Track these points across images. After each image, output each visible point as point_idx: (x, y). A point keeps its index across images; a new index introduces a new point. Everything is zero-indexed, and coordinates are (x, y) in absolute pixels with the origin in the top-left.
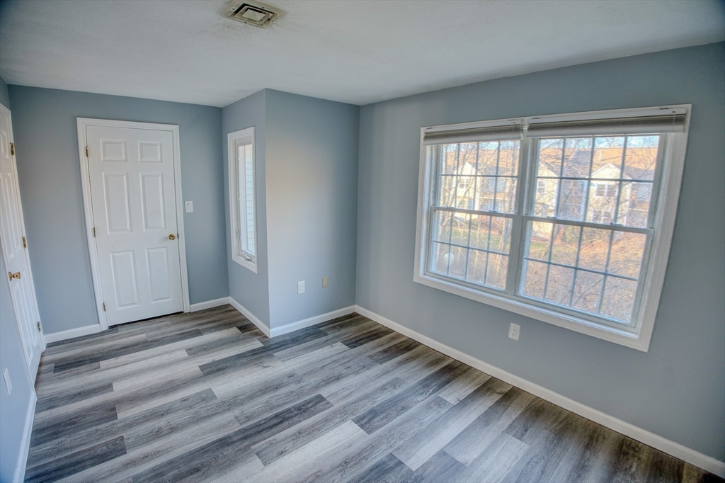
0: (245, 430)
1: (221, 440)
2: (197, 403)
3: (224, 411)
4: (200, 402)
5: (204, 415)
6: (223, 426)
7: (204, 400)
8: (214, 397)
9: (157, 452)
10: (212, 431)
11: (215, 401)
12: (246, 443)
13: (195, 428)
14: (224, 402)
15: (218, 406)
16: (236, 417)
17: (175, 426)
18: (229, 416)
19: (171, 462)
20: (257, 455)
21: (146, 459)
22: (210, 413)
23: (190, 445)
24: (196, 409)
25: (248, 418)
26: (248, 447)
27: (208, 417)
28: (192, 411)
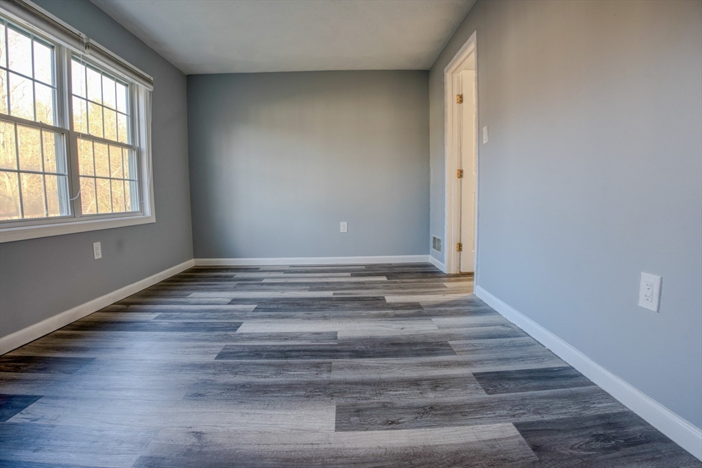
0: (331, 357)
1: (361, 357)
2: (373, 409)
3: (339, 383)
4: (366, 409)
5: (368, 388)
6: (352, 367)
7: (358, 411)
8: (340, 410)
9: (434, 366)
10: (367, 367)
11: (342, 401)
12: (339, 348)
13: (386, 376)
14: (331, 396)
15: (342, 393)
16: (330, 371)
17: (413, 387)
18: (336, 376)
19: (418, 355)
20: (336, 339)
21: (446, 363)
22: (360, 387)
23: (396, 362)
24: (376, 400)
25: (317, 366)
26: (339, 345)
27: (364, 383)
28: (383, 399)
